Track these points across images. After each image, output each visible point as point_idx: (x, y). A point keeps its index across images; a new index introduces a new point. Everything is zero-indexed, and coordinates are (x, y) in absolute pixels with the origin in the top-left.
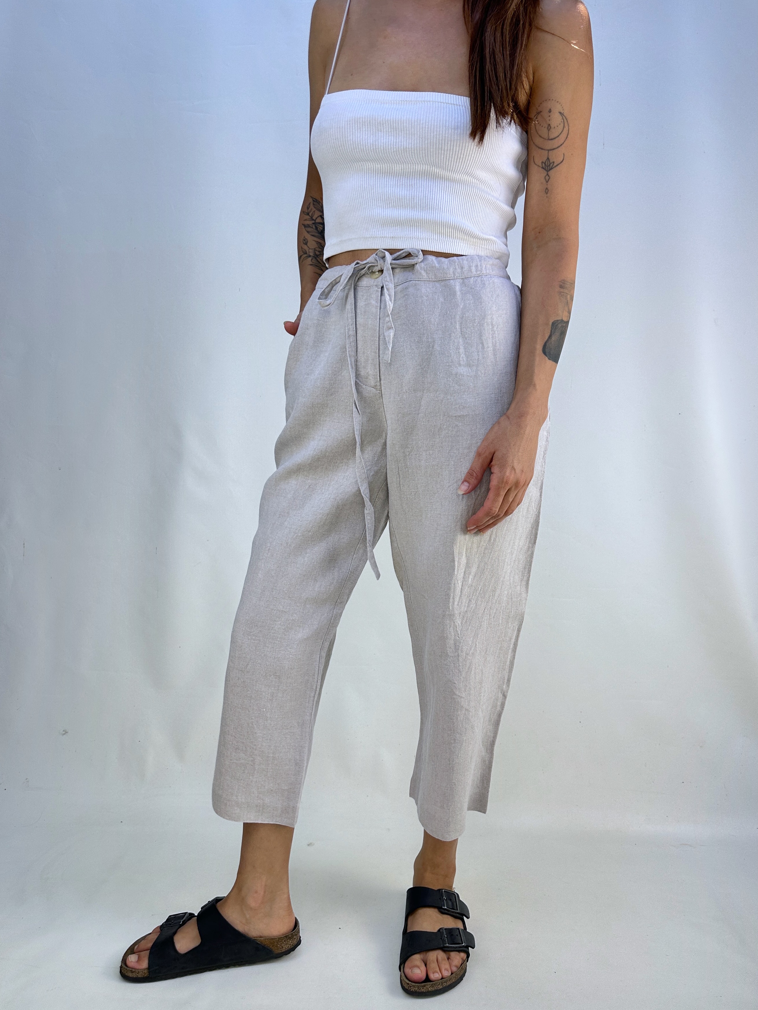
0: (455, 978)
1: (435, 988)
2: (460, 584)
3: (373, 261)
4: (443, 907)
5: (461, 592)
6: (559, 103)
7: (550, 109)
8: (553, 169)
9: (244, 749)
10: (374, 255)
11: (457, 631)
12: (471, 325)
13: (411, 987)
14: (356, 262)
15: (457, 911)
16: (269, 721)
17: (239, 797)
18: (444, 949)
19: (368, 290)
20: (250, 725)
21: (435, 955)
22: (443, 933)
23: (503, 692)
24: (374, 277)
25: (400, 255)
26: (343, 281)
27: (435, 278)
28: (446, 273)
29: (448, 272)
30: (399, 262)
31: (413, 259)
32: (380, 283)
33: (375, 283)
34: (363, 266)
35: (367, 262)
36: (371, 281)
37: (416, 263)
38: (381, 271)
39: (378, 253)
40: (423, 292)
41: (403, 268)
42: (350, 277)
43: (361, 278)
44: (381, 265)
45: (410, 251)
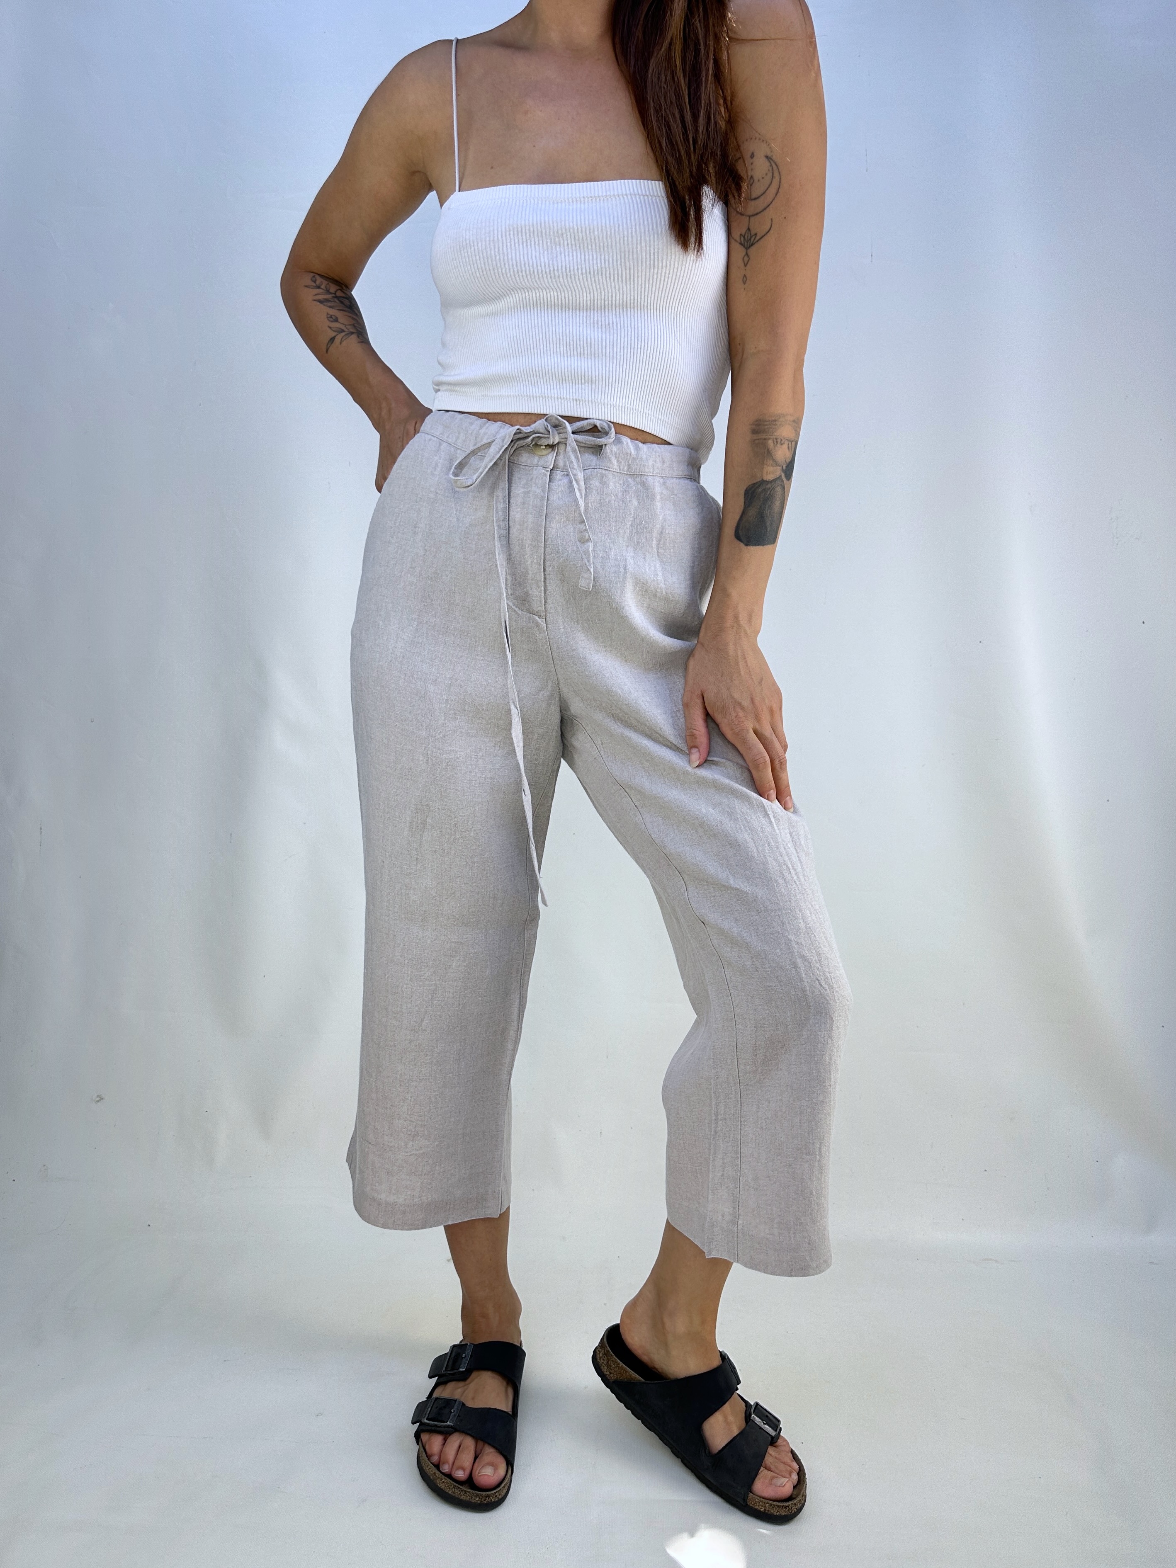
3: (542, 430)
6: (765, 142)
7: (753, 153)
8: (754, 246)
10: (544, 420)
14: (517, 427)
19: (529, 471)
24: (539, 453)
25: (582, 427)
26: (494, 453)
27: (628, 470)
28: (644, 466)
29: (646, 464)
30: (579, 437)
31: (601, 438)
32: (548, 464)
33: (541, 463)
34: (526, 435)
35: (532, 430)
36: (536, 459)
37: (606, 445)
38: (552, 447)
39: (552, 421)
40: (611, 488)
41: (584, 447)
42: (507, 449)
43: (518, 452)
44: (554, 438)
45: (598, 423)
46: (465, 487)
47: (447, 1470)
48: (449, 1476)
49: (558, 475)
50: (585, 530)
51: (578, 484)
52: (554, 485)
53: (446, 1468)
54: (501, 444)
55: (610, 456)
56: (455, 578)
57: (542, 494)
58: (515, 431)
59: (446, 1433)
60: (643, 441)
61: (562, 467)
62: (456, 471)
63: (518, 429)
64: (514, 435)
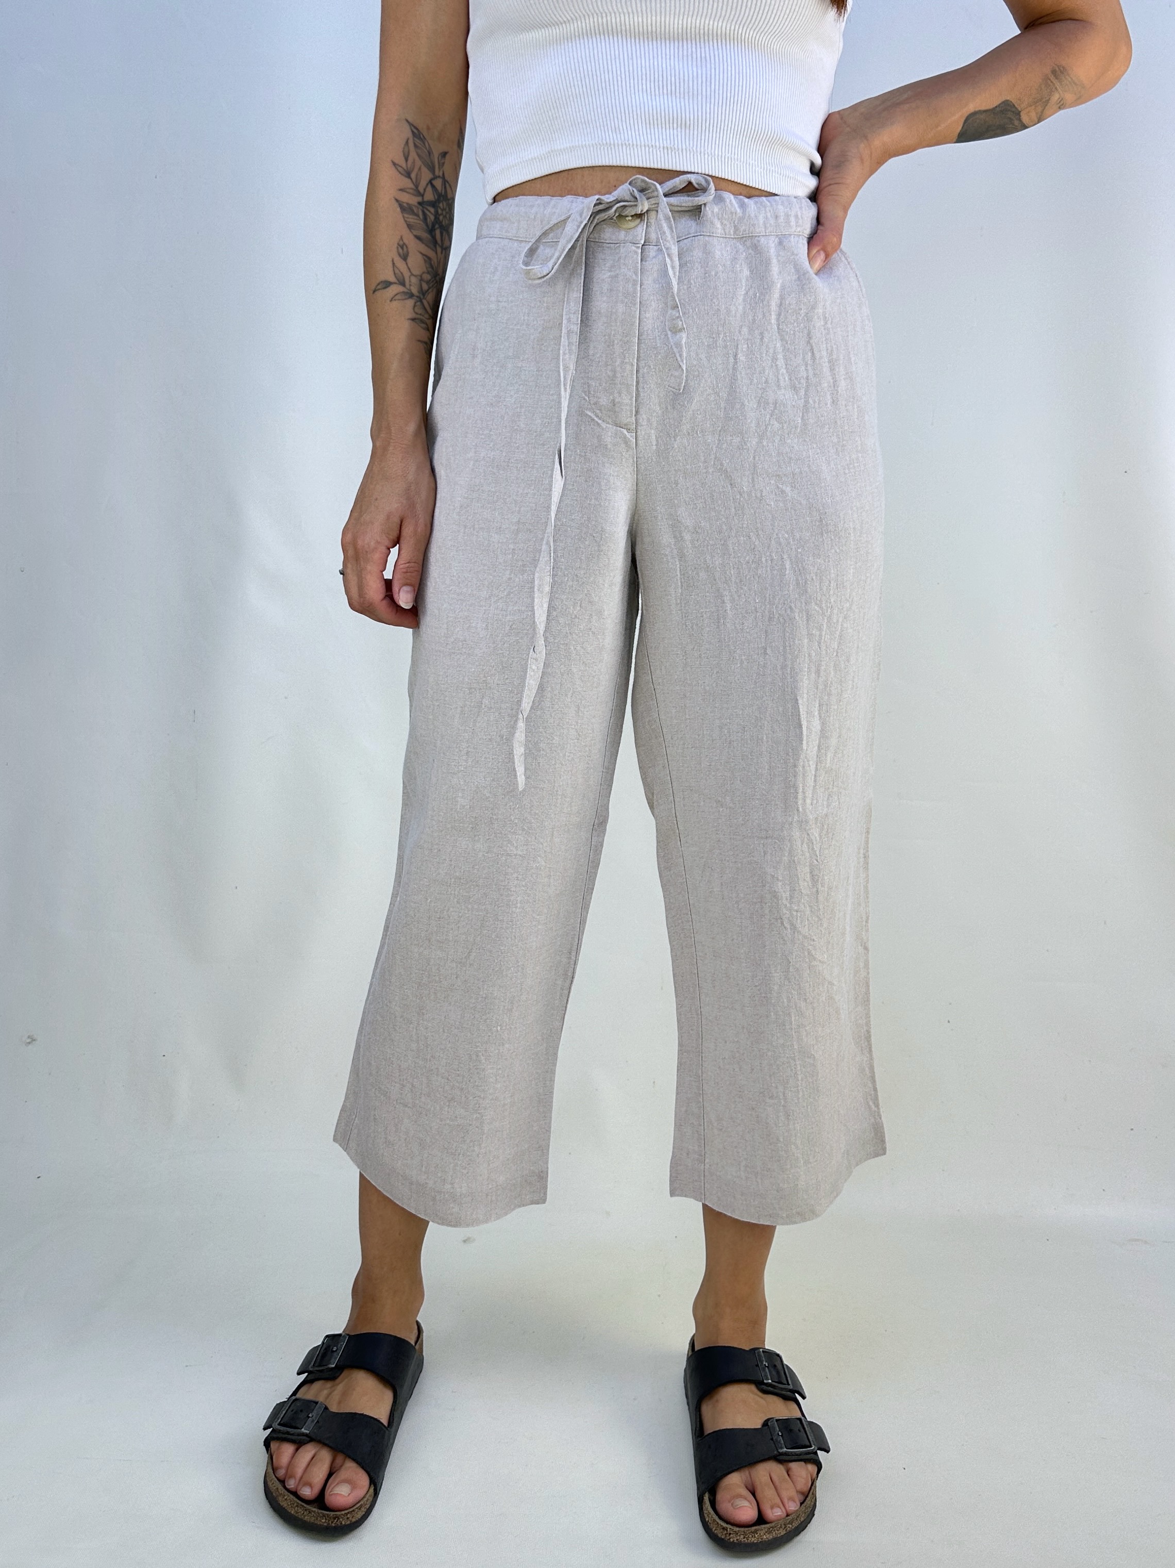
0: (805, 1513)
1: (774, 1535)
2: (813, 767)
3: (628, 197)
4: (765, 1381)
5: (815, 781)
9: (463, 1099)
10: (627, 184)
11: (813, 849)
12: (794, 317)
13: (730, 1534)
14: (597, 197)
15: (786, 1386)
16: (507, 1046)
17: (456, 1186)
18: (778, 1457)
19: (615, 249)
20: (474, 1057)
21: (766, 1472)
22: (774, 1428)
23: (863, 945)
24: (624, 226)
25: (674, 187)
26: (572, 231)
27: (735, 233)
28: (754, 225)
29: (756, 222)
30: (673, 200)
31: (698, 197)
32: (639, 239)
33: (630, 238)
34: (607, 206)
35: (615, 199)
36: (623, 233)
37: (705, 204)
38: (640, 216)
39: (638, 184)
40: (717, 257)
41: (678, 212)
42: (586, 224)
43: (599, 227)
44: (643, 205)
45: (692, 178)
46: (540, 278)
47: (293, 1486)
48: (295, 1493)
49: (652, 251)
50: (678, 317)
51: (671, 260)
52: (648, 264)
53: (291, 1484)
54: (579, 219)
55: (712, 218)
56: (522, 398)
57: (634, 277)
58: (594, 202)
59: (299, 1443)
60: (748, 195)
61: (655, 241)
62: (526, 259)
63: (597, 200)
64: (595, 206)
